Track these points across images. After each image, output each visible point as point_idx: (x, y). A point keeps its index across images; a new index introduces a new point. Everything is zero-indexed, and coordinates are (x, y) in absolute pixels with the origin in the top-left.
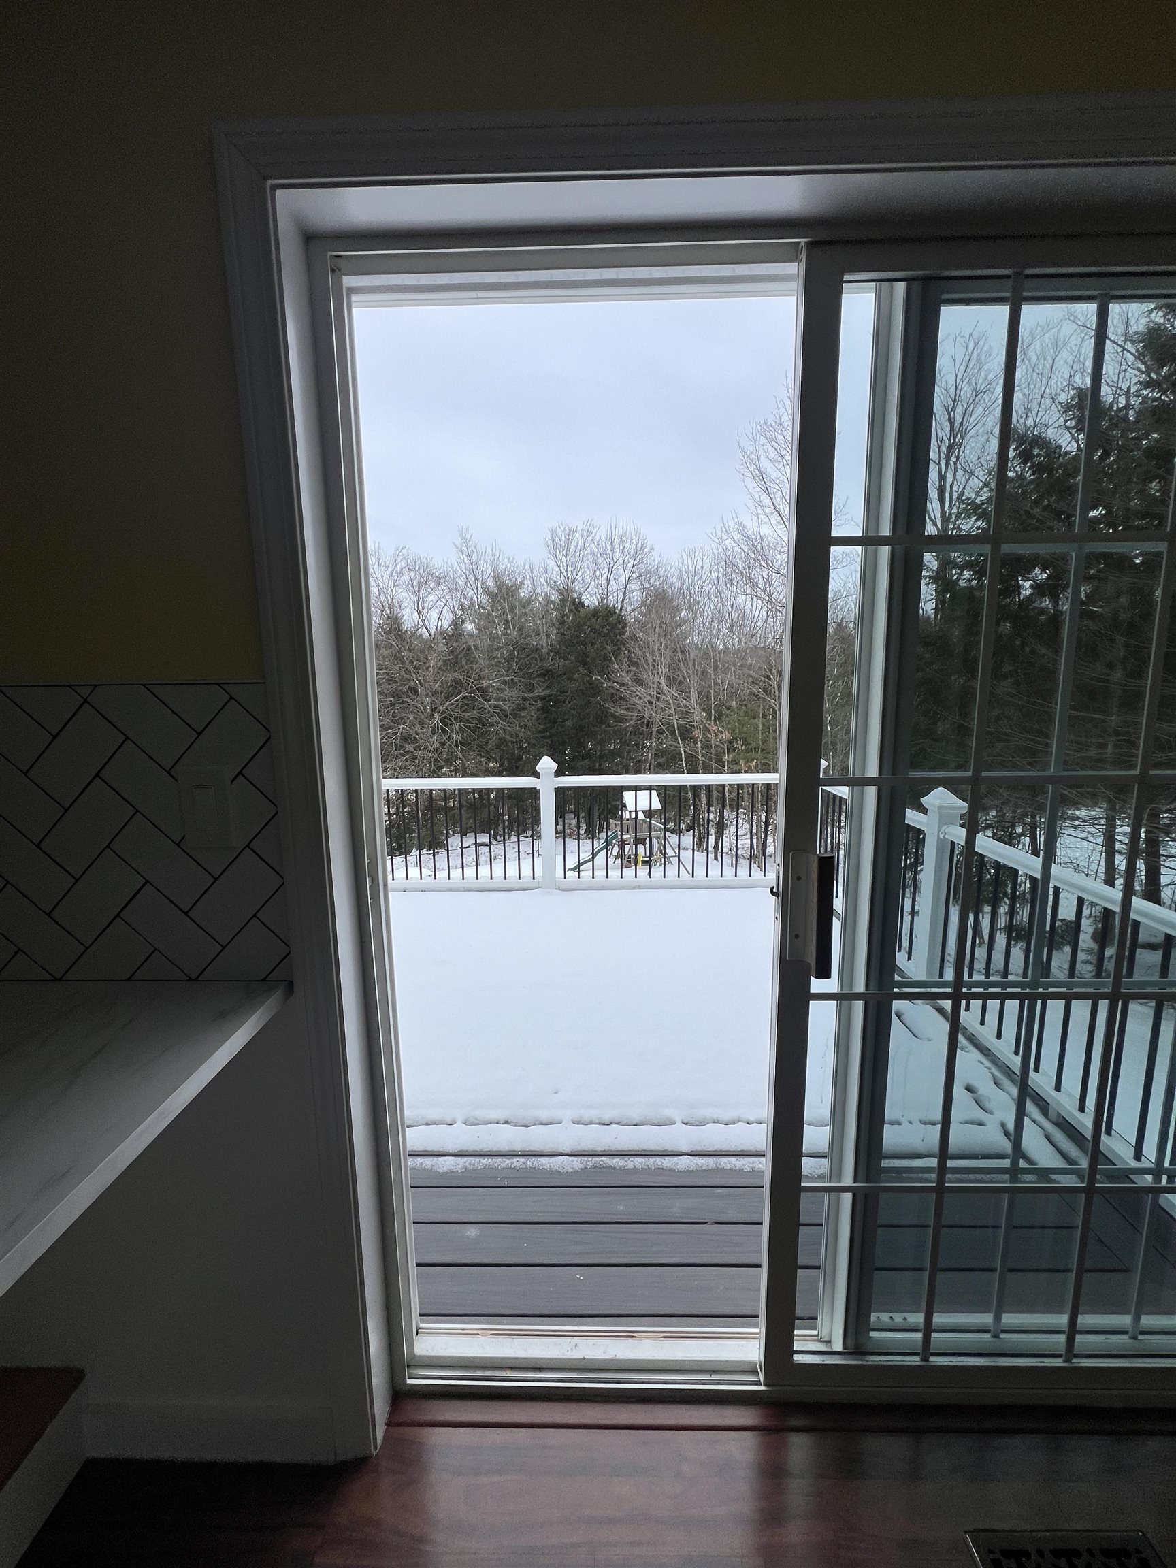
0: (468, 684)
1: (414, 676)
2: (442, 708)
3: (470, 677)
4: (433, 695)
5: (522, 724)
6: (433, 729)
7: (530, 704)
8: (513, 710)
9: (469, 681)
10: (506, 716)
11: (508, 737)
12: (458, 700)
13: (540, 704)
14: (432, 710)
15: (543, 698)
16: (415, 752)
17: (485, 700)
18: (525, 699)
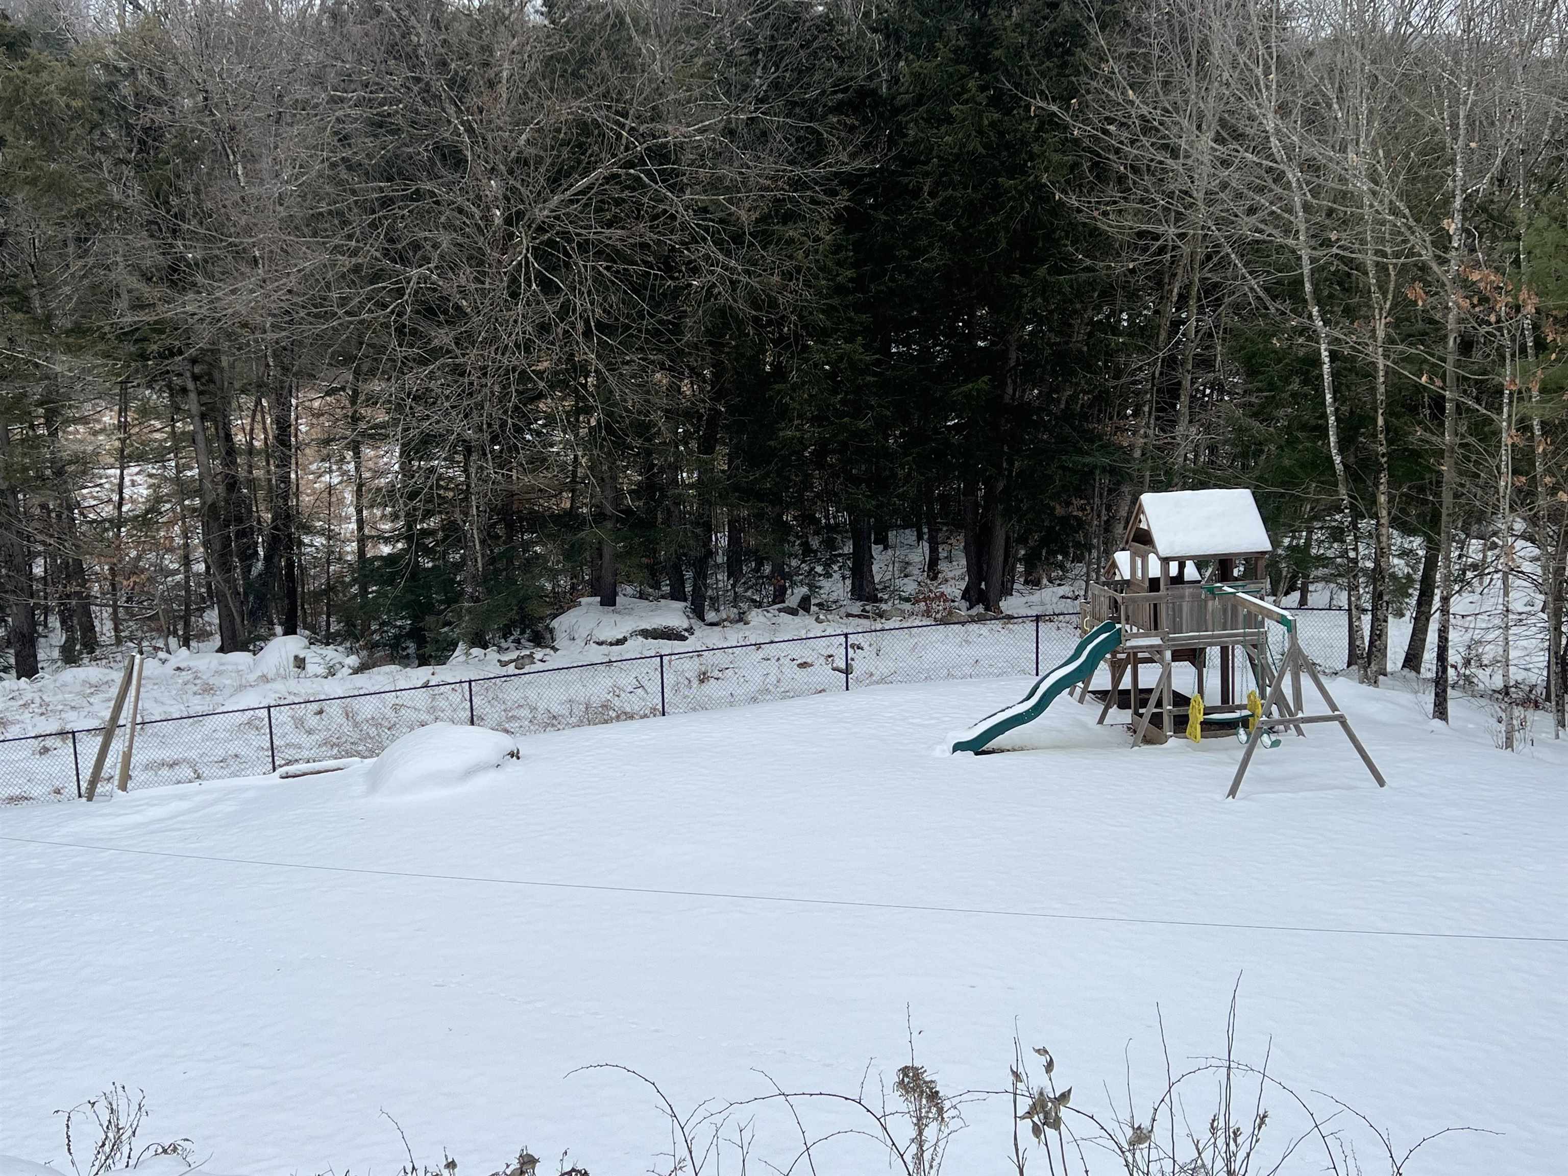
0: (619, 136)
1: (451, 110)
2: (541, 213)
3: (625, 115)
4: (511, 172)
5: (788, 265)
6: (514, 280)
7: (813, 201)
8: (763, 219)
9: (622, 126)
10: (738, 239)
11: (742, 307)
12: (590, 187)
13: (843, 199)
14: (508, 221)
15: (849, 181)
16: (458, 352)
17: (671, 188)
18: (797, 184)
